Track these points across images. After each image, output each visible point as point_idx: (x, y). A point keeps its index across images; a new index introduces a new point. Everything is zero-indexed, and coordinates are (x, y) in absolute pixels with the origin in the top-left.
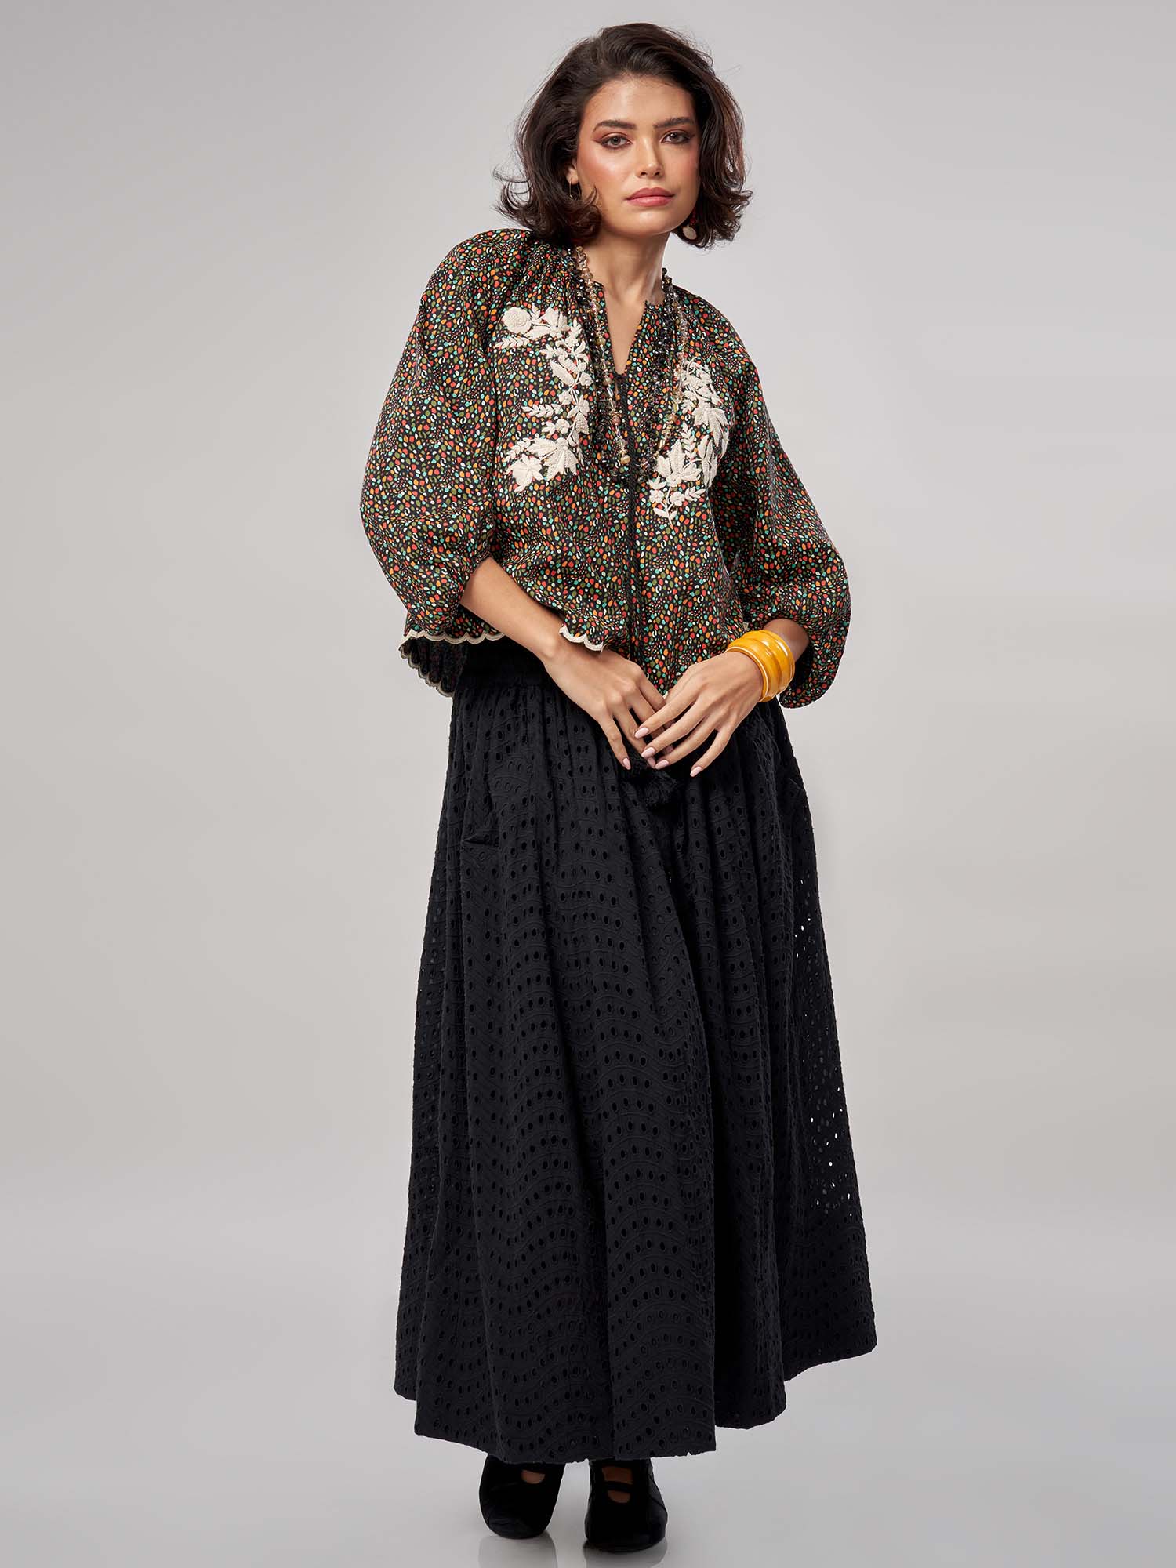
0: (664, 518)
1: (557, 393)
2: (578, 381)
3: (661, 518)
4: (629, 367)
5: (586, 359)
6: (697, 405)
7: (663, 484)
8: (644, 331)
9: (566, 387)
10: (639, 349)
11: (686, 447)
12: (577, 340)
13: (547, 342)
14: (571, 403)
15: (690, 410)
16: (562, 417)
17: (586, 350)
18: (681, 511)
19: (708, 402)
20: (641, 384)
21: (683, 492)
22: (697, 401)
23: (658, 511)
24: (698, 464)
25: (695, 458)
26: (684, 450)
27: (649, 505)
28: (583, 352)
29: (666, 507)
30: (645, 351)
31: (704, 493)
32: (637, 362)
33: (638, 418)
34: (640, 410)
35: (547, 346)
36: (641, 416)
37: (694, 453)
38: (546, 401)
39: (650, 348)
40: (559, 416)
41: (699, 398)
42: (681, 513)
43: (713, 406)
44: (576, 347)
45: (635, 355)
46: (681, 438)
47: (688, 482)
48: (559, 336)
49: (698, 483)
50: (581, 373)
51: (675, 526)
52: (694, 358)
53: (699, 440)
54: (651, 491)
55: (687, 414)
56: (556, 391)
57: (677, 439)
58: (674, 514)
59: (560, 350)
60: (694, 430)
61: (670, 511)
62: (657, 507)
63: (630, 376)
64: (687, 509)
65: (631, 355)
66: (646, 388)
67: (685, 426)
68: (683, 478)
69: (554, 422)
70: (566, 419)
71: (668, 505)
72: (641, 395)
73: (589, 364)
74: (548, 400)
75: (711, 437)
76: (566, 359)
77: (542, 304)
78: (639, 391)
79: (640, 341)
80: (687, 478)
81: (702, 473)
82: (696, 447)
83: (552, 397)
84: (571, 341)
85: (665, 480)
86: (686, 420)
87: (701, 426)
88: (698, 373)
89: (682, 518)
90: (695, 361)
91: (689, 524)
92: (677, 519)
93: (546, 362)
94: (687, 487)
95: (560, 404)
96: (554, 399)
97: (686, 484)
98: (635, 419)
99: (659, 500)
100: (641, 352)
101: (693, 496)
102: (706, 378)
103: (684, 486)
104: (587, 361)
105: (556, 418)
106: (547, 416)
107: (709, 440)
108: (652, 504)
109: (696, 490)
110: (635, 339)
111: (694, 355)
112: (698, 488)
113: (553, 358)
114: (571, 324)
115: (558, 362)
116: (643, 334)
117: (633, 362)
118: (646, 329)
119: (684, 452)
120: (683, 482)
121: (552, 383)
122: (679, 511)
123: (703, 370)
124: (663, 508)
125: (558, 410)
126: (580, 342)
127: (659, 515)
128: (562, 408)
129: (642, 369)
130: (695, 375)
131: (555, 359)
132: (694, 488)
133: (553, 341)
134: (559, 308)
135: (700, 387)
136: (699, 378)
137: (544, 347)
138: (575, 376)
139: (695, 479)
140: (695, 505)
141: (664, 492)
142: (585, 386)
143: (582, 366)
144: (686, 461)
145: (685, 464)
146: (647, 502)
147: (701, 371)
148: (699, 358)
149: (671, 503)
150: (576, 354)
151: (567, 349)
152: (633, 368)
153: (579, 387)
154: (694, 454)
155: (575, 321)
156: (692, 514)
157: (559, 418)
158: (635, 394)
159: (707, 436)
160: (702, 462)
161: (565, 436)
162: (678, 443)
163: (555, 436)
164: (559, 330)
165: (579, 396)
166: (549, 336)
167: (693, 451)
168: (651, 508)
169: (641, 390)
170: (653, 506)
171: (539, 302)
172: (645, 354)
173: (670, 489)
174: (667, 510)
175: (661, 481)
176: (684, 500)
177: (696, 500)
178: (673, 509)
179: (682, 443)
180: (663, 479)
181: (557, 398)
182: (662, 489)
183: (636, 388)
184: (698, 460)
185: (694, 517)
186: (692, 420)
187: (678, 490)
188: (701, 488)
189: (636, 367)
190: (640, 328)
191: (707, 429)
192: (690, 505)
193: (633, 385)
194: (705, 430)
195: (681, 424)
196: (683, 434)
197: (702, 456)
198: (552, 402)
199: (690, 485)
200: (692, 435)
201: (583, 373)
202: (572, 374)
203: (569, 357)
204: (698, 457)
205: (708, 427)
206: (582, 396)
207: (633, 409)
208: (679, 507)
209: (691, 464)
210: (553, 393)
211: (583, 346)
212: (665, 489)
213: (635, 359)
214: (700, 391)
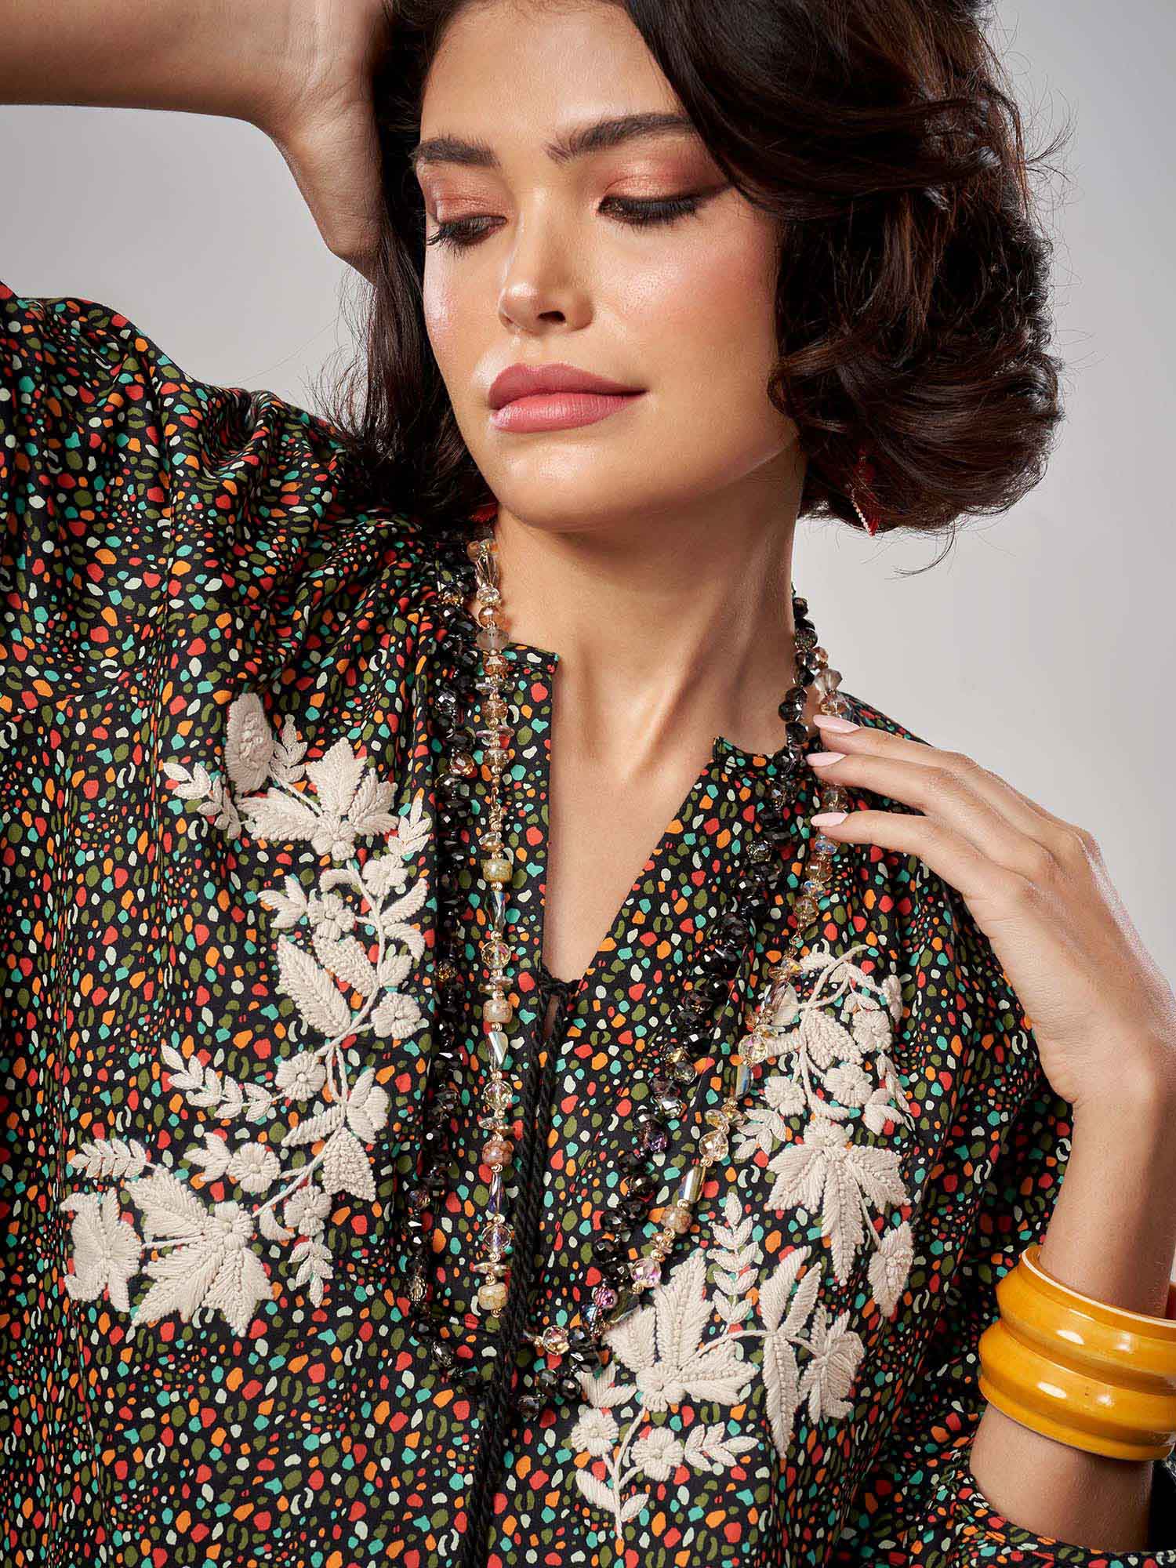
0: (602, 1511)
1: (275, 1052)
2: (367, 1019)
3: (593, 1507)
4: (603, 960)
5: (416, 942)
6: (797, 1135)
7: (624, 1393)
8: (690, 839)
9: (315, 1039)
10: (657, 900)
11: (721, 1280)
12: (404, 873)
13: (293, 868)
14: (318, 1096)
15: (767, 1150)
16: (263, 1136)
17: (424, 911)
18: (660, 1495)
19: (844, 1123)
20: (630, 1025)
21: (682, 1435)
22: (805, 1119)
23: (587, 1485)
24: (751, 1347)
25: (744, 1324)
26: (710, 1289)
27: (563, 1456)
28: (410, 921)
29: (615, 1472)
30: (681, 907)
31: (753, 1452)
32: (636, 945)
33: (582, 1146)
34: (597, 1120)
35: (291, 882)
36: (593, 1144)
37: (747, 1304)
38: (231, 1067)
39: (701, 900)
40: (255, 1130)
41: (817, 1104)
42: (659, 1506)
43: (859, 1134)
44: (393, 897)
45: (638, 918)
46: (712, 1244)
47: (704, 1402)
48: (343, 850)
49: (737, 1413)
50: (382, 992)
51: (631, 1545)
52: (858, 948)
53: (771, 1262)
54: (582, 1409)
55: (750, 1161)
56: (276, 1044)
57: (695, 1246)
58: (637, 1503)
59: (332, 903)
60: (761, 1222)
61: (625, 1492)
62: (588, 1468)
63: (601, 992)
64: (684, 1494)
65: (624, 920)
66: (640, 1046)
67: (732, 1205)
68: (691, 1388)
69: (233, 1145)
70: (275, 1147)
71: (624, 1470)
72: (616, 1067)
73: (423, 962)
74: (239, 1065)
75: (821, 1250)
76: (343, 936)
77: (319, 723)
78: (614, 1050)
79: (666, 874)
80: (701, 1391)
81: (757, 1381)
82: (757, 1284)
83: (254, 1059)
84: (384, 873)
85: (632, 1379)
86: (742, 1184)
87: (790, 1214)
88: (848, 1007)
89: (659, 1523)
90: (856, 961)
91: (679, 1547)
92: (644, 1522)
93: (267, 938)
94: (697, 1421)
95: (274, 1090)
96: (259, 1067)
97: (697, 1408)
98: (573, 1149)
99: (599, 1447)
100: (665, 909)
101: (714, 1453)
102: (873, 1030)
103: (689, 1415)
104: (417, 949)
105: (243, 1133)
106: (217, 1115)
107: (807, 1264)
108: (573, 1451)
109: (727, 1436)
110: (652, 865)
111: (861, 938)
112: (734, 1428)
113: (297, 927)
114: (403, 811)
115: (308, 947)
116: (682, 850)
117: (622, 943)
118: (700, 831)
119: (708, 1296)
120: (687, 1400)
121: (270, 1012)
122: (653, 1496)
123: (874, 996)
124: (607, 1477)
125: (260, 1107)
126: (410, 882)
127: (590, 1497)
128: (277, 1106)
129: (647, 975)
130: (838, 1011)
131: (303, 933)
132: (718, 1430)
133: (316, 868)
134: (371, 752)
135: (836, 1063)
136: (848, 1027)
137: (279, 885)
138: (356, 1001)
139: (727, 1397)
140: (712, 1485)
141: (622, 1422)
142: (389, 1040)
143: (395, 968)
144: (712, 1330)
145: (706, 1337)
146: (558, 1446)
147: (863, 999)
148: (873, 953)
149: (633, 1463)
150: (383, 923)
151: (359, 899)
152: (617, 966)
153: (365, 1044)
154: (742, 1310)
155: (418, 800)
156: (695, 1514)
157: (254, 1139)
158: (599, 1062)
159: (804, 1252)
160: (767, 1345)
161: (250, 1201)
162: (696, 1260)
163: (218, 1191)
164: (348, 831)
165: (357, 1072)
166: (304, 846)
167: (741, 1297)
168: (569, 1467)
169: (623, 1048)
170: (580, 1461)
171: (313, 715)
172: (677, 919)
173: (642, 1414)
174: (618, 1484)
175: (618, 1382)
176: (677, 1464)
177: (718, 1470)
178: (637, 1485)
179: (709, 1262)
180: (625, 1376)
181: (273, 1069)
182: (616, 1410)
183: (608, 1036)
184: (751, 1332)
185: (700, 1525)
186: (764, 1188)
187: (666, 1425)
188: (743, 1433)
189: (629, 963)
190: (677, 828)
191: (810, 1224)
192: (696, 1482)
193: (602, 1024)
194: (802, 1230)
195: (722, 1193)
196: (720, 1232)
197: (769, 1318)
198: (251, 1078)
199: (710, 1416)
200: (749, 1241)
201: (392, 996)
202: (349, 993)
203: (358, 931)
204: (757, 1321)
205: (814, 1219)
206: (368, 1073)
207: (577, 1111)
208: (655, 1485)
209: (727, 1346)
210: (263, 1048)
211: (417, 897)
212: (627, 1412)
213: (632, 936)
214: (830, 1081)
